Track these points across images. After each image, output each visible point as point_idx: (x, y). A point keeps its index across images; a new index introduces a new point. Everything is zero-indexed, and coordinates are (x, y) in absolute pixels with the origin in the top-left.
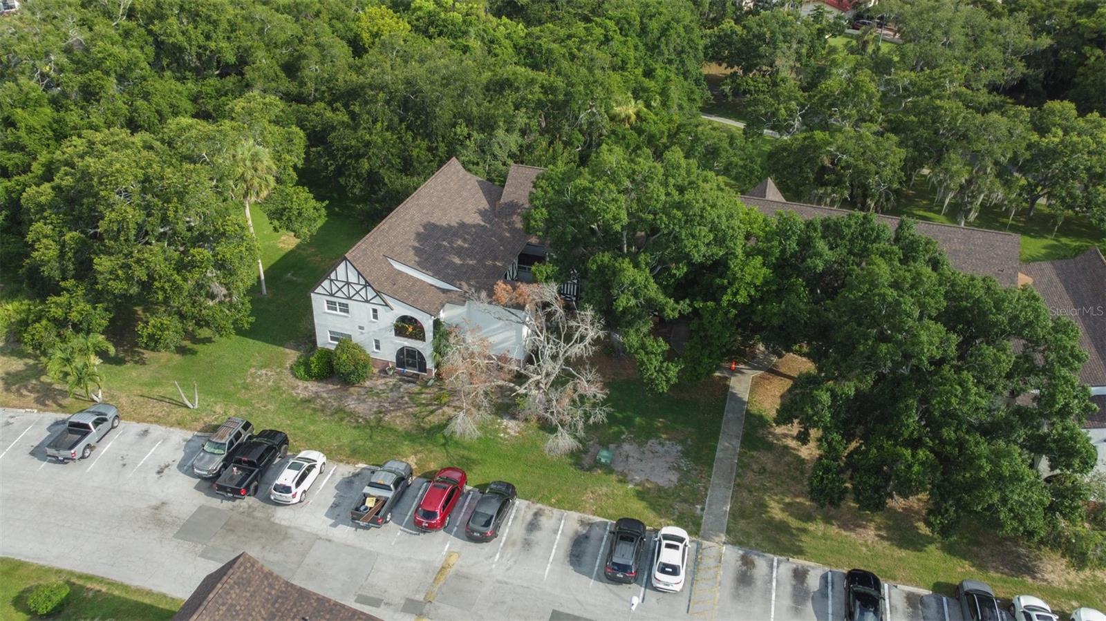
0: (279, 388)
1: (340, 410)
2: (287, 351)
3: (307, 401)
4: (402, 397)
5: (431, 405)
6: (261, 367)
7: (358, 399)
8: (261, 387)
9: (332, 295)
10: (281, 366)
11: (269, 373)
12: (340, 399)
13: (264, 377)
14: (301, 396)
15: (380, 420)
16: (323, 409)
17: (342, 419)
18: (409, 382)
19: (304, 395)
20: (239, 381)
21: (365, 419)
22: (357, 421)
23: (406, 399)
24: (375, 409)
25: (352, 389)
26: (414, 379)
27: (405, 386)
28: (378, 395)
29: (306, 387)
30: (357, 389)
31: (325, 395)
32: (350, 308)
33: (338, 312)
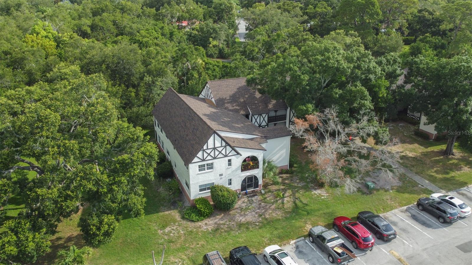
0: (191, 232)
1: (240, 225)
2: (167, 213)
3: (217, 230)
4: (260, 204)
5: (277, 201)
6: (164, 227)
7: (242, 215)
8: (179, 237)
9: (203, 160)
10: (175, 221)
11: (175, 228)
12: (232, 219)
13: (173, 232)
14: (210, 229)
15: (266, 219)
16: (230, 229)
17: (247, 228)
18: (254, 196)
19: (210, 228)
20: (160, 241)
21: (258, 222)
22: (256, 225)
23: (263, 204)
24: (256, 215)
25: (231, 212)
26: (254, 194)
27: (253, 199)
28: (247, 209)
29: (206, 224)
30: (234, 211)
31: (221, 222)
32: (215, 165)
33: (206, 171)
